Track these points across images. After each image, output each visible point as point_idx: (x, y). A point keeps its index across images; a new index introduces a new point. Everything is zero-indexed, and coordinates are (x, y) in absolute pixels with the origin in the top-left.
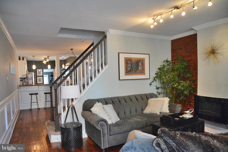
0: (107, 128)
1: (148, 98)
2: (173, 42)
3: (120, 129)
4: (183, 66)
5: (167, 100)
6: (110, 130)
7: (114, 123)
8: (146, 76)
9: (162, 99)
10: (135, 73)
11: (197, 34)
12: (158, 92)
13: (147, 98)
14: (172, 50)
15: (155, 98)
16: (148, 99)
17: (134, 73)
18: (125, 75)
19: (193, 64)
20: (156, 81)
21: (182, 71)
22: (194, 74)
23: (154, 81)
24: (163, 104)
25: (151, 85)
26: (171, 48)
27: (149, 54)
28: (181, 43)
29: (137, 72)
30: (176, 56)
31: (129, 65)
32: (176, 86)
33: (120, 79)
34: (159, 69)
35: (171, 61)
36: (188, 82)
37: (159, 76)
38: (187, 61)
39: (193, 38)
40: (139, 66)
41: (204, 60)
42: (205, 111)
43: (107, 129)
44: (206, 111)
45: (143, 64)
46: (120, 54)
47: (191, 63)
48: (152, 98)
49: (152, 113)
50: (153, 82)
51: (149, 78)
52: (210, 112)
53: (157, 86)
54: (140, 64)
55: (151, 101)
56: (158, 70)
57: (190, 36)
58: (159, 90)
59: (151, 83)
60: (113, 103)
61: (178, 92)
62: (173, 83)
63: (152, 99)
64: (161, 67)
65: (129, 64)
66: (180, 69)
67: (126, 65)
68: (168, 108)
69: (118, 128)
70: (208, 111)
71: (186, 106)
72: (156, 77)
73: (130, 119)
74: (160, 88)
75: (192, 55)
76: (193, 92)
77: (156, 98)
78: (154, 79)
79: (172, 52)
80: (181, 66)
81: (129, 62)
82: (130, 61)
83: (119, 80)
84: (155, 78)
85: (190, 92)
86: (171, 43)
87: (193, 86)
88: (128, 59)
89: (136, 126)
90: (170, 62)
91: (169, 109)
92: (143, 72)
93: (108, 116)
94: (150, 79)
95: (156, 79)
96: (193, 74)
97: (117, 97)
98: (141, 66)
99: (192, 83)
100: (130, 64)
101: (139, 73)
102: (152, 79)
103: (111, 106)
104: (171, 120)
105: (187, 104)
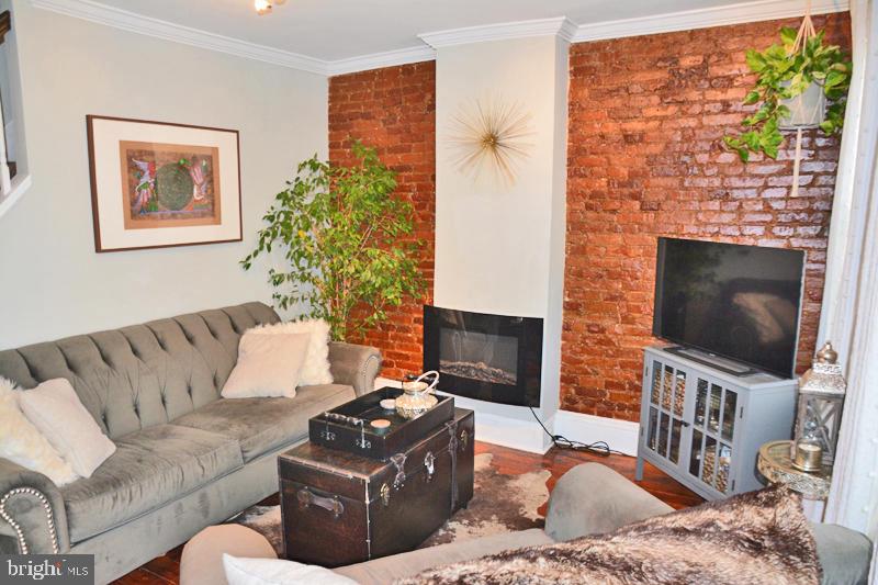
0: (53, 511)
1: (240, 327)
2: (338, 85)
3: (123, 499)
4: (380, 188)
5: (319, 331)
6: (68, 521)
7: (87, 474)
8: (228, 228)
9: (299, 327)
10: (174, 216)
11: (434, 61)
12: (278, 297)
13: (235, 329)
14: (331, 118)
15: (268, 326)
16: (237, 331)
17: (169, 218)
18: (127, 227)
19: (414, 184)
20: (269, 249)
21: (376, 209)
22: (420, 221)
23: (261, 248)
24: (306, 352)
25: (248, 266)
26: (330, 110)
27: (237, 132)
28: (369, 91)
29: (184, 211)
30: (347, 144)
31: (146, 179)
32: (352, 270)
33: (103, 247)
34: (279, 197)
35: (328, 166)
36: (396, 254)
37: (279, 227)
38: (392, 168)
39: (420, 78)
40: (192, 183)
41: (461, 170)
42: (462, 364)
43: (54, 518)
44: (467, 364)
45: (211, 177)
46: (95, 121)
47: (409, 179)
48: (257, 324)
49: (262, 395)
50: (256, 254)
51: (239, 238)
52: (481, 369)
53: (272, 271)
54: (197, 175)
55: (255, 338)
56: (278, 204)
57: (407, 69)
58: (280, 285)
59: (249, 257)
60: (71, 367)
61: (361, 293)
62: (341, 257)
63: (259, 330)
64: (287, 187)
65: (144, 173)
66: (368, 202)
67: (130, 181)
68: (328, 365)
69: (115, 499)
70: (472, 365)
71: (388, 343)
72: (267, 234)
73: (164, 435)
74: (286, 279)
75: (413, 145)
76: (416, 291)
77: (273, 324)
78: (262, 241)
79: (331, 128)
80: (371, 190)
81: (143, 165)
82: (150, 159)
83: (98, 249)
84: (263, 239)
85: (405, 291)
86: (327, 90)
87: (415, 270)
88: (140, 148)
89: (200, 470)
90: (324, 168)
91: (332, 370)
92: (211, 212)
93: (54, 445)
94: (241, 240)
95: (267, 240)
96: (414, 219)
97: (90, 337)
98: (200, 186)
99: (414, 256)
100: (147, 173)
101: (196, 216)
102: (251, 243)
103: (60, 387)
104: (360, 433)
105: (392, 338)
